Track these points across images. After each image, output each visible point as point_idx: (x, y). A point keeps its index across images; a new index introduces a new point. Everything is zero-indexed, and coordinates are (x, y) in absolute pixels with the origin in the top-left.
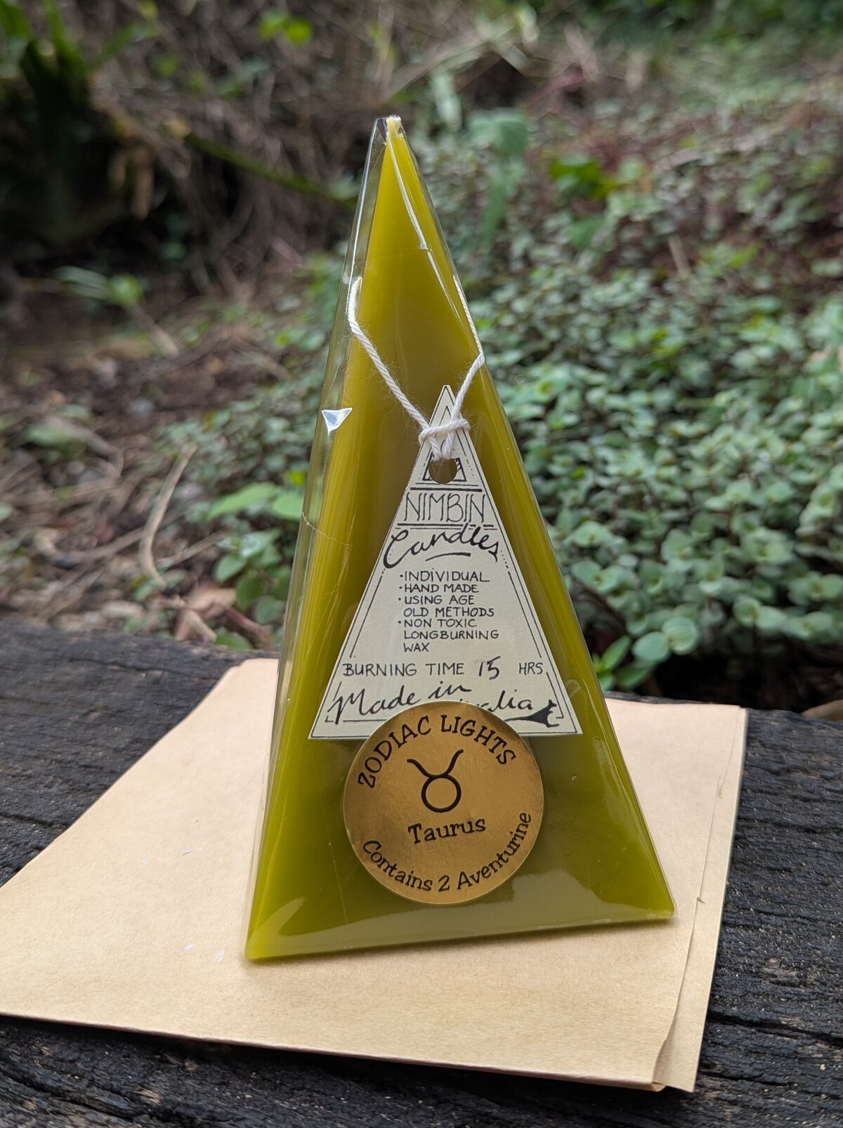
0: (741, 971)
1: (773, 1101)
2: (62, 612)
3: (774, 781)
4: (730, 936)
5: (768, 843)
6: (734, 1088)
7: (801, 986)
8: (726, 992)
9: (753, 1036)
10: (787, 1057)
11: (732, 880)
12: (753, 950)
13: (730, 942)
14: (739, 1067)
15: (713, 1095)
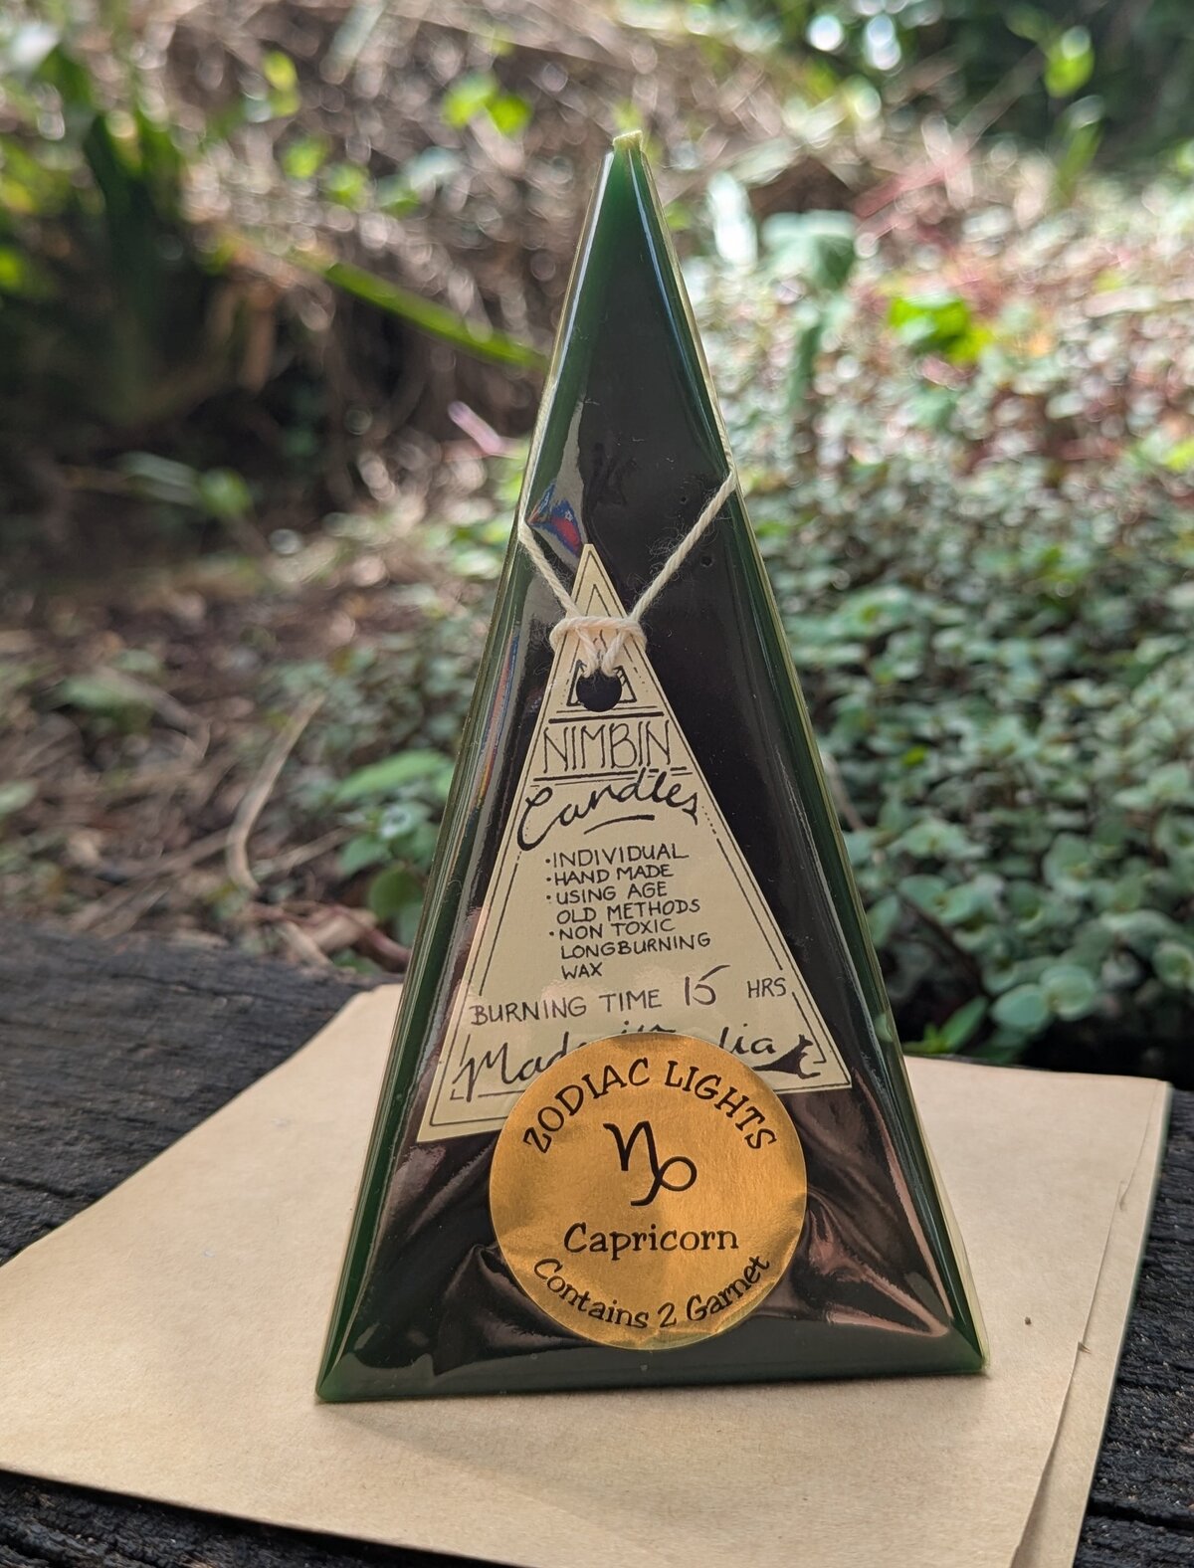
8: (1119, 1475)
9: (1162, 1538)
13: (1129, 1407)
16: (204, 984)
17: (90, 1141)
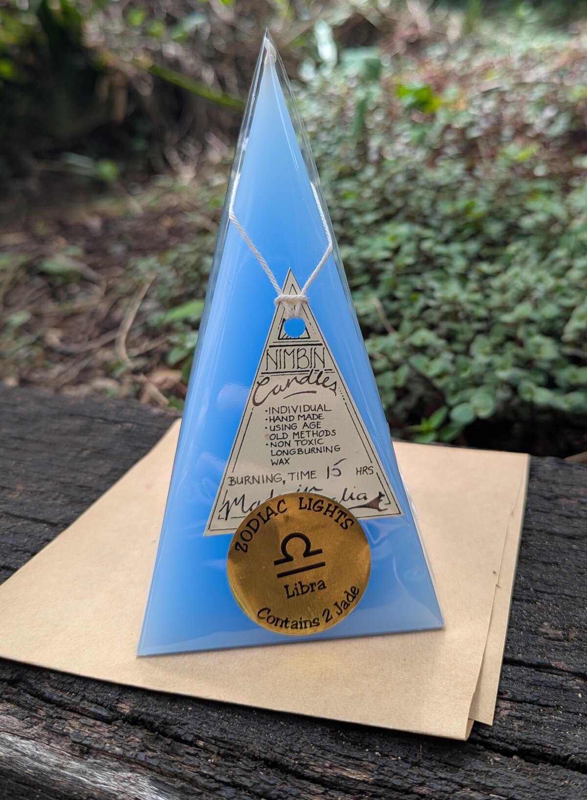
0: (524, 630)
1: (546, 717)
3: (546, 504)
4: (517, 607)
5: (543, 545)
6: (520, 708)
7: (565, 641)
8: (514, 644)
9: (533, 674)
10: (555, 688)
12: (533, 616)
13: (517, 611)
14: (523, 694)
15: (506, 712)
16: (110, 418)
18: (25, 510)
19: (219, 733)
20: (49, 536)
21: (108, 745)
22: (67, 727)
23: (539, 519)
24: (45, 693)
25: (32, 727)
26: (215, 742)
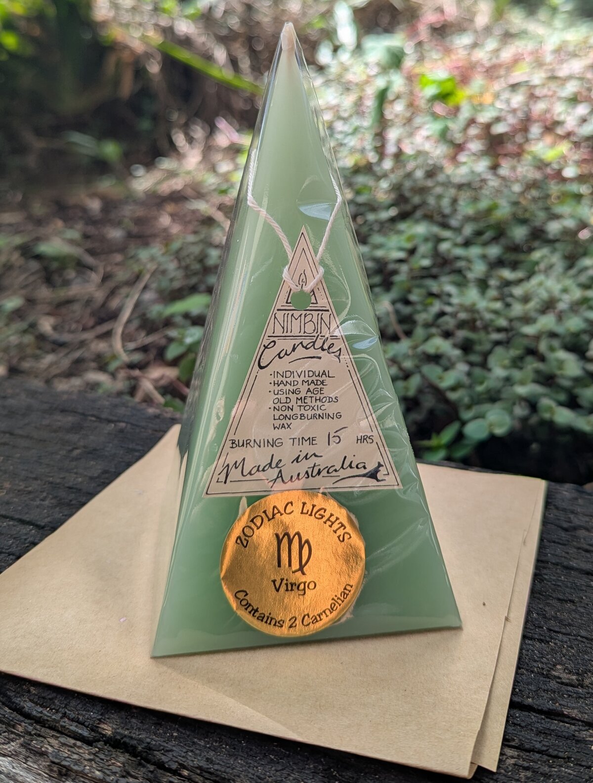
0: (535, 672)
1: (556, 770)
2: (56, 376)
3: (563, 535)
4: (528, 646)
5: (558, 580)
6: (527, 757)
7: (579, 687)
8: (523, 687)
9: (543, 721)
10: (567, 739)
11: (531, 605)
12: (545, 658)
13: (528, 651)
14: (532, 743)
15: (512, 761)
16: (104, 416)
17: (52, 499)
18: (11, 510)
19: (205, 763)
20: (35, 539)
21: (88, 768)
22: (45, 746)
23: (556, 551)
24: (24, 707)
25: (9, 743)
26: (201, 773)
